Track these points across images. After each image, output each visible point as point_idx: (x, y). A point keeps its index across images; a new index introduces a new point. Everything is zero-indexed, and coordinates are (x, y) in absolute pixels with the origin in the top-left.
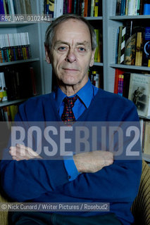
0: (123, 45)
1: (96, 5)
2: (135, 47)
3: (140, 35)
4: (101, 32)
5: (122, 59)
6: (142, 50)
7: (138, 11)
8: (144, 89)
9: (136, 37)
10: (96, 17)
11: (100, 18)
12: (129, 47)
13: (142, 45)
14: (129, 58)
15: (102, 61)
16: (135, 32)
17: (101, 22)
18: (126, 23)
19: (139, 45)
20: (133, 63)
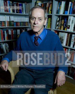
0: (58, 23)
1: (50, 10)
2: (61, 24)
3: (63, 20)
4: (51, 19)
5: (57, 28)
6: (63, 25)
7: (63, 13)
8: (63, 37)
9: (62, 21)
10: (50, 14)
11: (51, 14)
12: (60, 24)
13: (64, 24)
14: (59, 27)
15: (51, 28)
16: (62, 19)
17: (51, 16)
18: (59, 16)
19: (63, 23)
20: (61, 29)
